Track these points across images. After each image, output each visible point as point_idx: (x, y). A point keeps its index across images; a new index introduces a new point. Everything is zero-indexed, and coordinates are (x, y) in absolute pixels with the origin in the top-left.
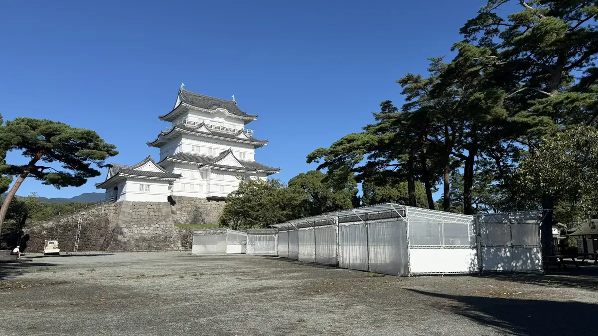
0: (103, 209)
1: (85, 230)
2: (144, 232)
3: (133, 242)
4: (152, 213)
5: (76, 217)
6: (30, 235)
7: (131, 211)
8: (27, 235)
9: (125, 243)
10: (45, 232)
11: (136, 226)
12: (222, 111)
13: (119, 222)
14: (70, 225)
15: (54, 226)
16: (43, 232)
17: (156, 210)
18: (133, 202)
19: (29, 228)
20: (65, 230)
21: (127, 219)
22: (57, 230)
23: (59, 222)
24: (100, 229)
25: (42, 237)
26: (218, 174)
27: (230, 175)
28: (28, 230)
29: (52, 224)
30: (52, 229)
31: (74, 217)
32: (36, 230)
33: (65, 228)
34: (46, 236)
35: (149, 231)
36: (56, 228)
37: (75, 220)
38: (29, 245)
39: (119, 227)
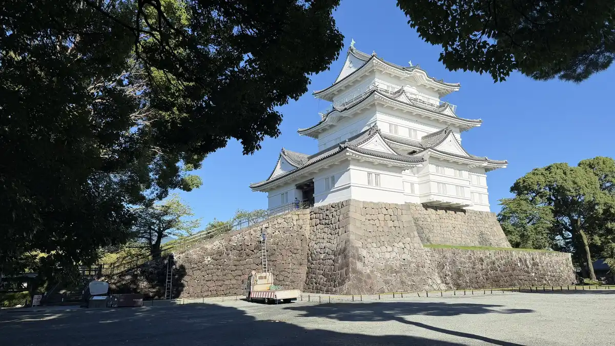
0: (295, 217)
1: (273, 254)
2: (387, 256)
3: (379, 275)
4: (390, 224)
5: (255, 231)
6: (187, 265)
7: (363, 219)
8: (182, 267)
9: (369, 277)
10: (209, 259)
11: (374, 245)
12: (418, 74)
13: (352, 237)
14: (248, 246)
15: (223, 248)
16: (206, 259)
17: (394, 218)
18: (364, 202)
19: (182, 253)
20: (240, 255)
21: (361, 233)
22: (228, 255)
23: (230, 240)
24: (295, 252)
25: (206, 268)
26: (437, 166)
27: (451, 168)
28: (181, 255)
29: (219, 244)
30: (220, 253)
31: (252, 232)
32: (195, 256)
33: (241, 251)
34: (213, 266)
35: (394, 254)
36: (226, 251)
37: (254, 237)
38: (185, 283)
39: (353, 247)
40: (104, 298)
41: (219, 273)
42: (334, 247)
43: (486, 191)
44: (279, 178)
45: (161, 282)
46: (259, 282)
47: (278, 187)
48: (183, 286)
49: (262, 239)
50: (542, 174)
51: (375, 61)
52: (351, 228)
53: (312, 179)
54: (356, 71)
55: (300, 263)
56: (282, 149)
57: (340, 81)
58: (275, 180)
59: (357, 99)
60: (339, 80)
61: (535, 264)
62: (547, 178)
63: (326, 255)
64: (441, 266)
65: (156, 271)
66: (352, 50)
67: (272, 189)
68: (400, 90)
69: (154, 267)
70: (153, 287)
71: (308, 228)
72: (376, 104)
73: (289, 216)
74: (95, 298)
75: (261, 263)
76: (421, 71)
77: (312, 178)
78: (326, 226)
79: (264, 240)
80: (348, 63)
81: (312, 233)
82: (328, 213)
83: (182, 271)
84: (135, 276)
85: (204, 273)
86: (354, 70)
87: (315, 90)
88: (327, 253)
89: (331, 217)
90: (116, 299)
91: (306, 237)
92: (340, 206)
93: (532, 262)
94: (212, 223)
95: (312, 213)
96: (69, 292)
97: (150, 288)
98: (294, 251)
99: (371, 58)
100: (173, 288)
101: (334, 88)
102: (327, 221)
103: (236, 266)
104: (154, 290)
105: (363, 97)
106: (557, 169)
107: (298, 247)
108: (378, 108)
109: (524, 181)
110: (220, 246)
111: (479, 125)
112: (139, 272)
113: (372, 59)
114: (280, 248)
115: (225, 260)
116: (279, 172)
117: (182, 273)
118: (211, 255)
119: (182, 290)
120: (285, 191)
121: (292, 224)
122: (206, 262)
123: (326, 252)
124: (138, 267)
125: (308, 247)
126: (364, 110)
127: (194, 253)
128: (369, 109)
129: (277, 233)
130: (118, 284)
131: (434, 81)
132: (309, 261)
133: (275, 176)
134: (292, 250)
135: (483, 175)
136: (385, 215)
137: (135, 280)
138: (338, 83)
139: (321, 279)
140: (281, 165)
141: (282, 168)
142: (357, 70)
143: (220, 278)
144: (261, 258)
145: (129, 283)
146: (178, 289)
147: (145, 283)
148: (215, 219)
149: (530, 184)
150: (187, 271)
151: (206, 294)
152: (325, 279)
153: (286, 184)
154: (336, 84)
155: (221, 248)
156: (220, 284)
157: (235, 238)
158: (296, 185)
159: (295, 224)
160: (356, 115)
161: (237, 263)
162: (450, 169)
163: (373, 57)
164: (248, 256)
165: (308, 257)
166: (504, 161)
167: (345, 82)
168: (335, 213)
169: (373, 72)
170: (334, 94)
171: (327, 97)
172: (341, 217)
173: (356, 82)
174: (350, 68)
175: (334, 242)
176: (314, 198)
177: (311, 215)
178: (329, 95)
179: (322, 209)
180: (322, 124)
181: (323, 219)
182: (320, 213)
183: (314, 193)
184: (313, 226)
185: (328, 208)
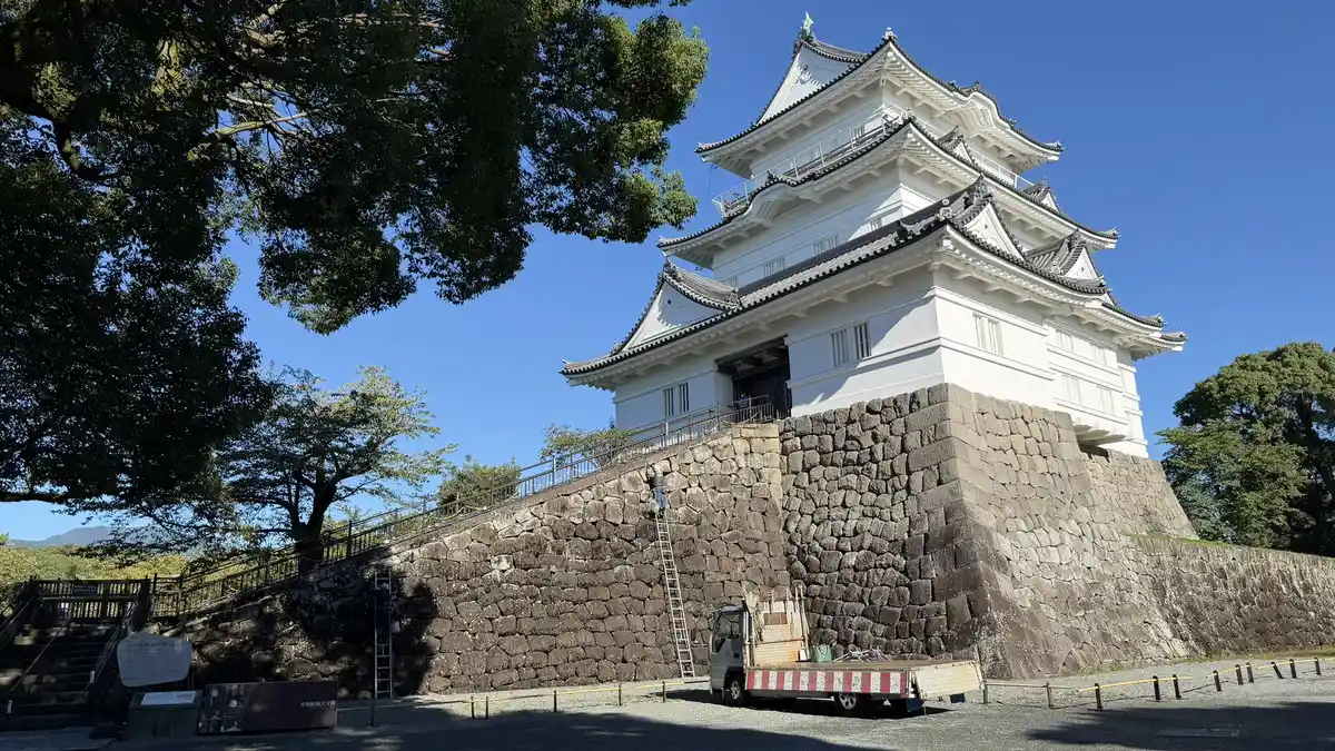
0: (741, 446)
1: (688, 554)
2: (1055, 556)
3: (1052, 614)
4: (1041, 465)
5: (633, 482)
6: (435, 585)
7: (982, 445)
8: (423, 591)
10: (505, 565)
11: (1021, 524)
12: (979, 106)
13: (969, 498)
14: (616, 525)
15: (546, 532)
16: (494, 566)
17: (1045, 447)
18: (979, 397)
19: (421, 543)
20: (596, 553)
21: (985, 486)
22: (560, 552)
23: (564, 508)
24: (752, 548)
25: (495, 594)
26: (1057, 331)
27: (1086, 339)
28: (416, 552)
29: (531, 519)
30: (536, 547)
31: (626, 486)
32: (459, 555)
33: (598, 542)
34: (516, 587)
35: (1067, 555)
36: (552, 540)
37: (631, 498)
38: (433, 641)
39: (976, 525)
40: (187, 697)
41: (538, 608)
42: (898, 528)
43: (1136, 406)
44: (657, 346)
45: (356, 642)
46: (770, 633)
47: (657, 368)
48: (427, 651)
49: (657, 508)
50: (1265, 369)
51: (893, 53)
52: (960, 468)
53: (781, 339)
54: (819, 91)
55: (771, 579)
56: (667, 265)
57: (775, 117)
58: (639, 353)
59: (829, 157)
60: (767, 116)
61: (1307, 588)
62: (1281, 376)
63: (868, 557)
64: (1158, 589)
65: (335, 605)
66: (809, 39)
67: (630, 377)
68: (952, 134)
69: (327, 589)
70: (331, 657)
71: (777, 478)
72: (900, 162)
73: (726, 440)
74: (150, 699)
75: (661, 581)
76: (985, 98)
77: (781, 334)
78: (850, 468)
79: (662, 510)
80: (795, 71)
81: (793, 493)
82: (855, 430)
83: (423, 606)
84: (267, 622)
85: (490, 610)
86: (815, 87)
87: (704, 142)
88: (870, 548)
89: (867, 441)
90: (234, 703)
91: (775, 506)
92: (906, 408)
93: (1301, 583)
94: (460, 469)
95: (790, 434)
96: (31, 678)
97: (316, 660)
98: (748, 546)
99: (882, 46)
100: (397, 659)
101: (755, 136)
102: (853, 455)
103: (585, 586)
104: (332, 669)
105: (855, 149)
106: (1299, 356)
107: (759, 534)
108: (902, 174)
109: (1222, 387)
110: (534, 524)
111: (1112, 246)
112: (278, 605)
113: (885, 49)
114: (710, 535)
115: (553, 568)
116: (654, 328)
117: (426, 610)
118: (510, 551)
119: (427, 667)
120: (681, 379)
121: (734, 464)
122: (496, 574)
123: (866, 544)
124: (277, 588)
125: (783, 537)
126: (857, 183)
127: (456, 543)
128: (875, 178)
129: (694, 490)
130: (208, 649)
131: (1012, 129)
132: (794, 575)
133: (639, 340)
134: (742, 540)
135: (1129, 368)
136: (1026, 438)
137: (266, 635)
138: (768, 122)
139: (861, 628)
140: (662, 308)
141: (664, 317)
142: (823, 89)
143: (544, 624)
144: (656, 563)
145: (245, 643)
146: (413, 663)
147: (303, 645)
148: (468, 458)
149: (1242, 391)
150: (439, 601)
151: (501, 678)
152: (881, 629)
153: (687, 358)
154: (760, 126)
155: (539, 531)
156: (545, 645)
157: (576, 500)
158: (717, 361)
159: (742, 464)
160: (834, 194)
161: (588, 578)
162: (1082, 341)
163: (886, 42)
164: (619, 556)
165: (791, 563)
166: (1177, 335)
167: (787, 120)
168: (883, 430)
169: (873, 88)
170: (754, 153)
171: (735, 159)
172: (913, 440)
173: (821, 118)
174: (803, 82)
175: (894, 515)
176: (789, 391)
177: (782, 442)
178: (740, 156)
179: (826, 422)
180: (733, 222)
181: (835, 449)
182: (822, 434)
183: (789, 378)
184: (796, 473)
185: (855, 416)
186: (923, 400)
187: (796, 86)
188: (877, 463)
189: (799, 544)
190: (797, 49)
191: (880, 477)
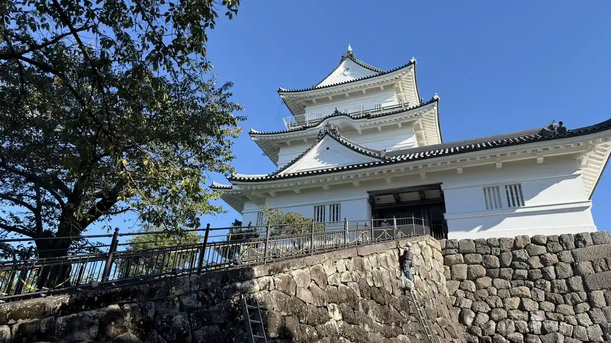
47: (309, 190)
53: (437, 185)
60: (321, 85)
66: (351, 56)
77: (433, 183)
78: (521, 282)
81: (461, 295)
92: (572, 244)
95: (452, 251)
101: (317, 92)
102: (523, 272)
108: (414, 130)
116: (312, 164)
120: (333, 200)
138: (324, 87)
140: (320, 152)
153: (337, 187)
154: (319, 88)
158: (368, 192)
159: (432, 265)
167: (336, 89)
169: (390, 87)
170: (310, 103)
171: (298, 102)
172: (585, 267)
173: (355, 94)
174: (345, 75)
175: (581, 321)
176: (445, 221)
177: (444, 256)
178: (300, 101)
179: (491, 246)
180: (307, 130)
181: (503, 265)
182: (486, 254)
183: (445, 212)
184: (462, 280)
185: (521, 243)
186: (589, 240)
187: (339, 75)
188: (551, 280)
189: (480, 335)
190: (343, 59)
191: (556, 290)
